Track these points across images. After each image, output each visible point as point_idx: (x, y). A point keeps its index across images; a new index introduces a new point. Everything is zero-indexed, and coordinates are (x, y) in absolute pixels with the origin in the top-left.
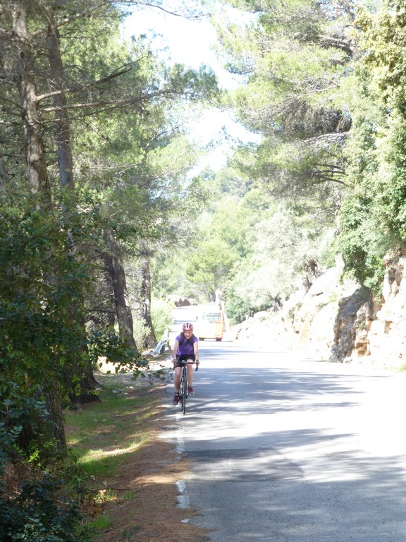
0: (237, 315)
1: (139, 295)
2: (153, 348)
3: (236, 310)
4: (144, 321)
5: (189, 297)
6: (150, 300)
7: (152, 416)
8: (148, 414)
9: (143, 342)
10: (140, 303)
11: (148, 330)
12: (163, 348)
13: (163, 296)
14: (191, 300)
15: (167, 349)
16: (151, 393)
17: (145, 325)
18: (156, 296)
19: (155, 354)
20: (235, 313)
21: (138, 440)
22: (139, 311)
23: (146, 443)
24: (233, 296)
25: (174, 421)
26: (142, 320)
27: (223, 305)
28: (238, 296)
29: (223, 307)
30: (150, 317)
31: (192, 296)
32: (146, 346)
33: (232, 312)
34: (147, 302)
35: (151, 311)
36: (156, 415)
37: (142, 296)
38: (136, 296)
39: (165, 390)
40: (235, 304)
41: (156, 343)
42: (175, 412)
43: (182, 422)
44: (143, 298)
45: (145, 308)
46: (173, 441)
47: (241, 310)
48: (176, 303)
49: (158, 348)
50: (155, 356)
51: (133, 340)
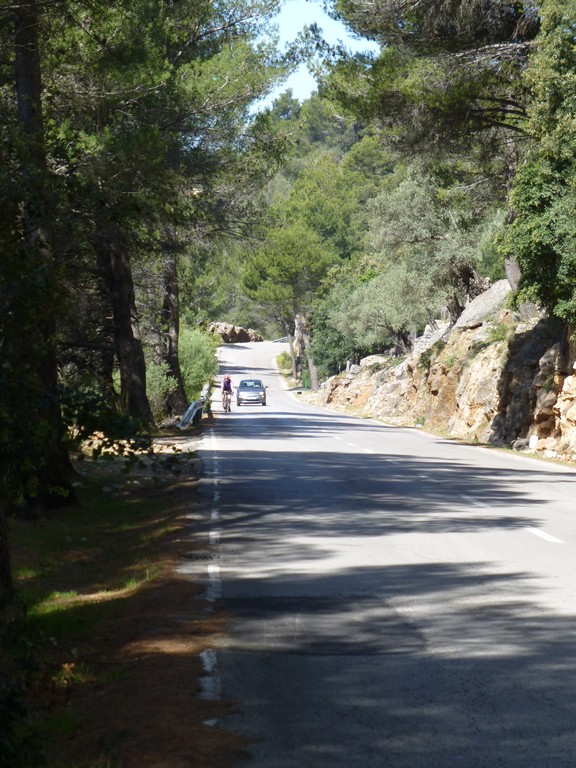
0: (331, 360)
1: (158, 321)
2: (182, 413)
3: (329, 351)
4: (165, 366)
5: (249, 326)
6: (177, 331)
7: (168, 534)
8: (162, 531)
9: (164, 402)
10: (160, 334)
11: (172, 383)
12: (199, 413)
13: (201, 324)
14: (251, 332)
15: (205, 416)
16: (171, 493)
17: (168, 374)
18: (190, 322)
19: (184, 424)
20: (327, 357)
21: (141, 576)
22: (157, 348)
23: (153, 582)
24: (324, 326)
25: (206, 543)
26: (163, 364)
27: (306, 341)
28: (333, 326)
29: (307, 346)
30: (176, 359)
31: (253, 325)
32: (168, 411)
33: (322, 355)
34: (173, 333)
35: (180, 349)
36: (176, 531)
37: (163, 323)
38: (153, 322)
39: (195, 488)
40: (328, 340)
41: (187, 404)
42: (209, 527)
43: (221, 547)
44: (166, 327)
45: (168, 344)
46: (202, 580)
47: (337, 351)
48: (224, 336)
49: (190, 415)
50: (183, 428)
51: (145, 399)
